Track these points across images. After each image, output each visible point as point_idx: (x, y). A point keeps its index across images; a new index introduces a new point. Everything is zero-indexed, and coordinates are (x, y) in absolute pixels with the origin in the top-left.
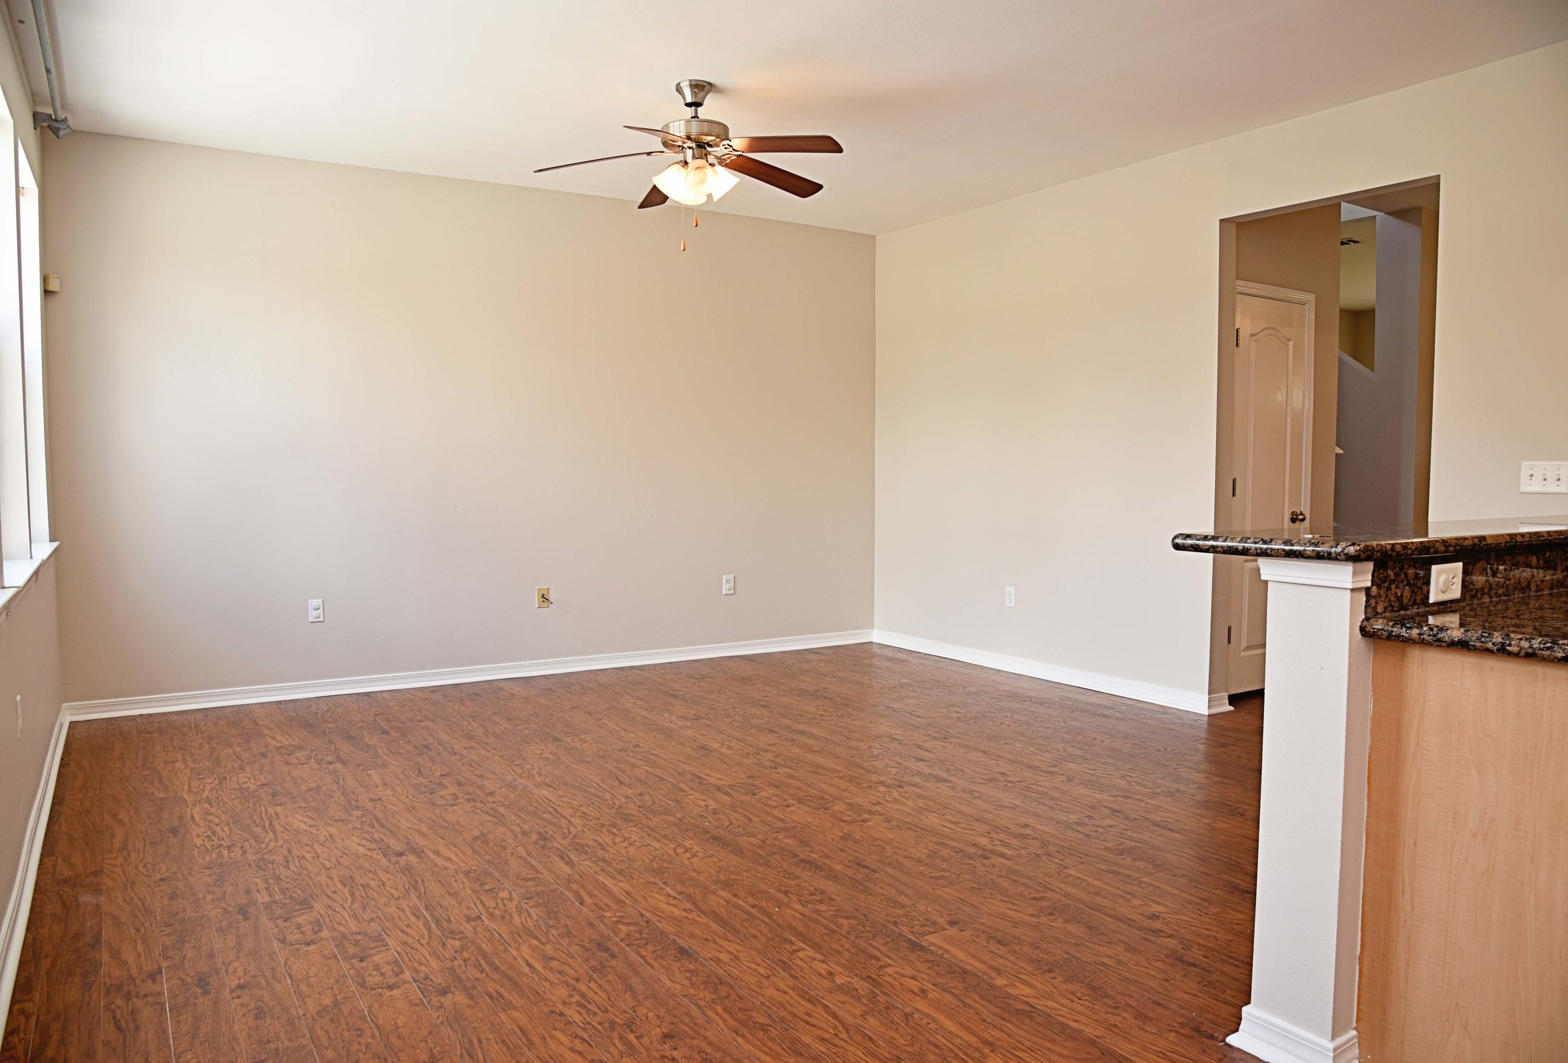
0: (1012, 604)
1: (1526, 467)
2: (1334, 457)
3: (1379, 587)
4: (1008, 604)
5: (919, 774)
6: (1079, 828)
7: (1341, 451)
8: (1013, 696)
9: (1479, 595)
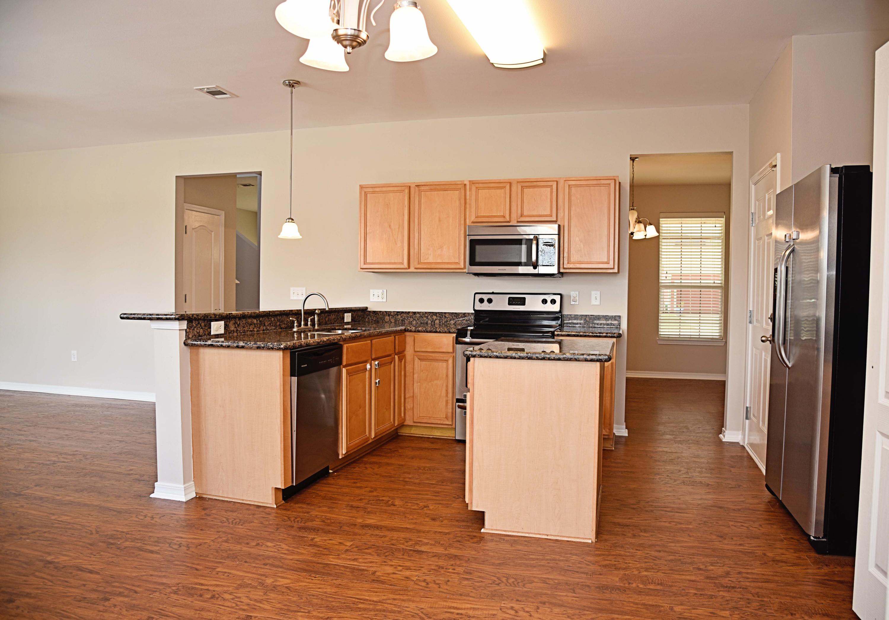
0: (76, 360)
1: (292, 290)
2: (235, 285)
3: (190, 329)
4: (73, 360)
5: (20, 440)
6: (103, 449)
7: (238, 282)
8: (76, 405)
9: (232, 332)
